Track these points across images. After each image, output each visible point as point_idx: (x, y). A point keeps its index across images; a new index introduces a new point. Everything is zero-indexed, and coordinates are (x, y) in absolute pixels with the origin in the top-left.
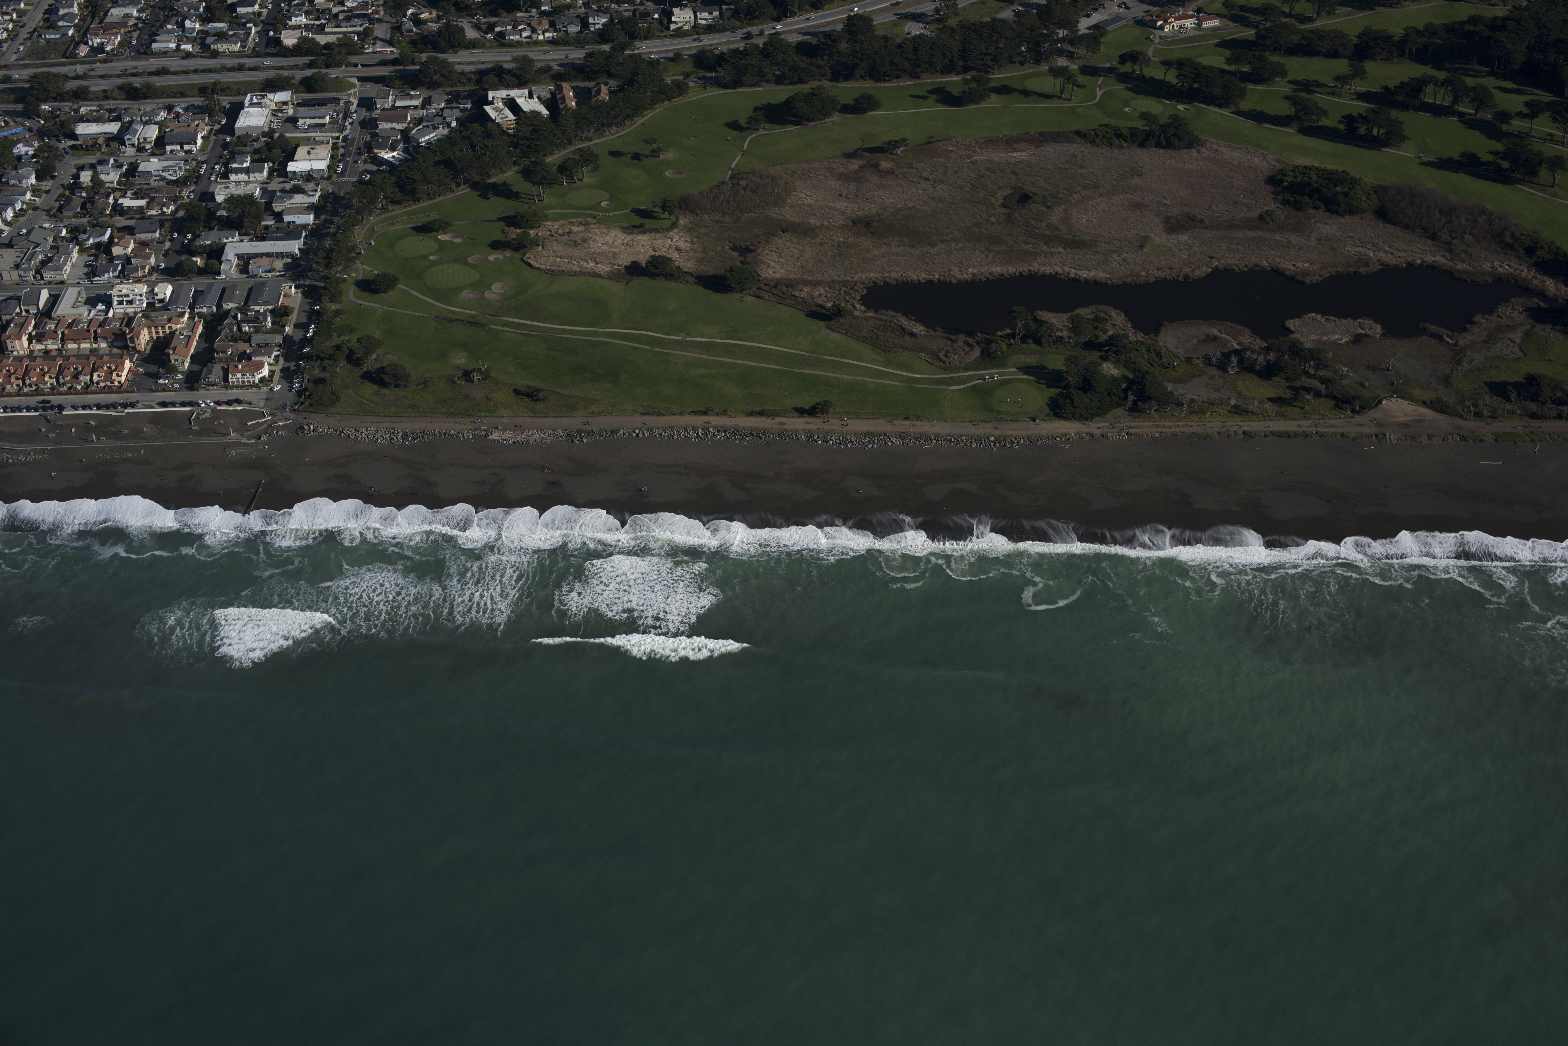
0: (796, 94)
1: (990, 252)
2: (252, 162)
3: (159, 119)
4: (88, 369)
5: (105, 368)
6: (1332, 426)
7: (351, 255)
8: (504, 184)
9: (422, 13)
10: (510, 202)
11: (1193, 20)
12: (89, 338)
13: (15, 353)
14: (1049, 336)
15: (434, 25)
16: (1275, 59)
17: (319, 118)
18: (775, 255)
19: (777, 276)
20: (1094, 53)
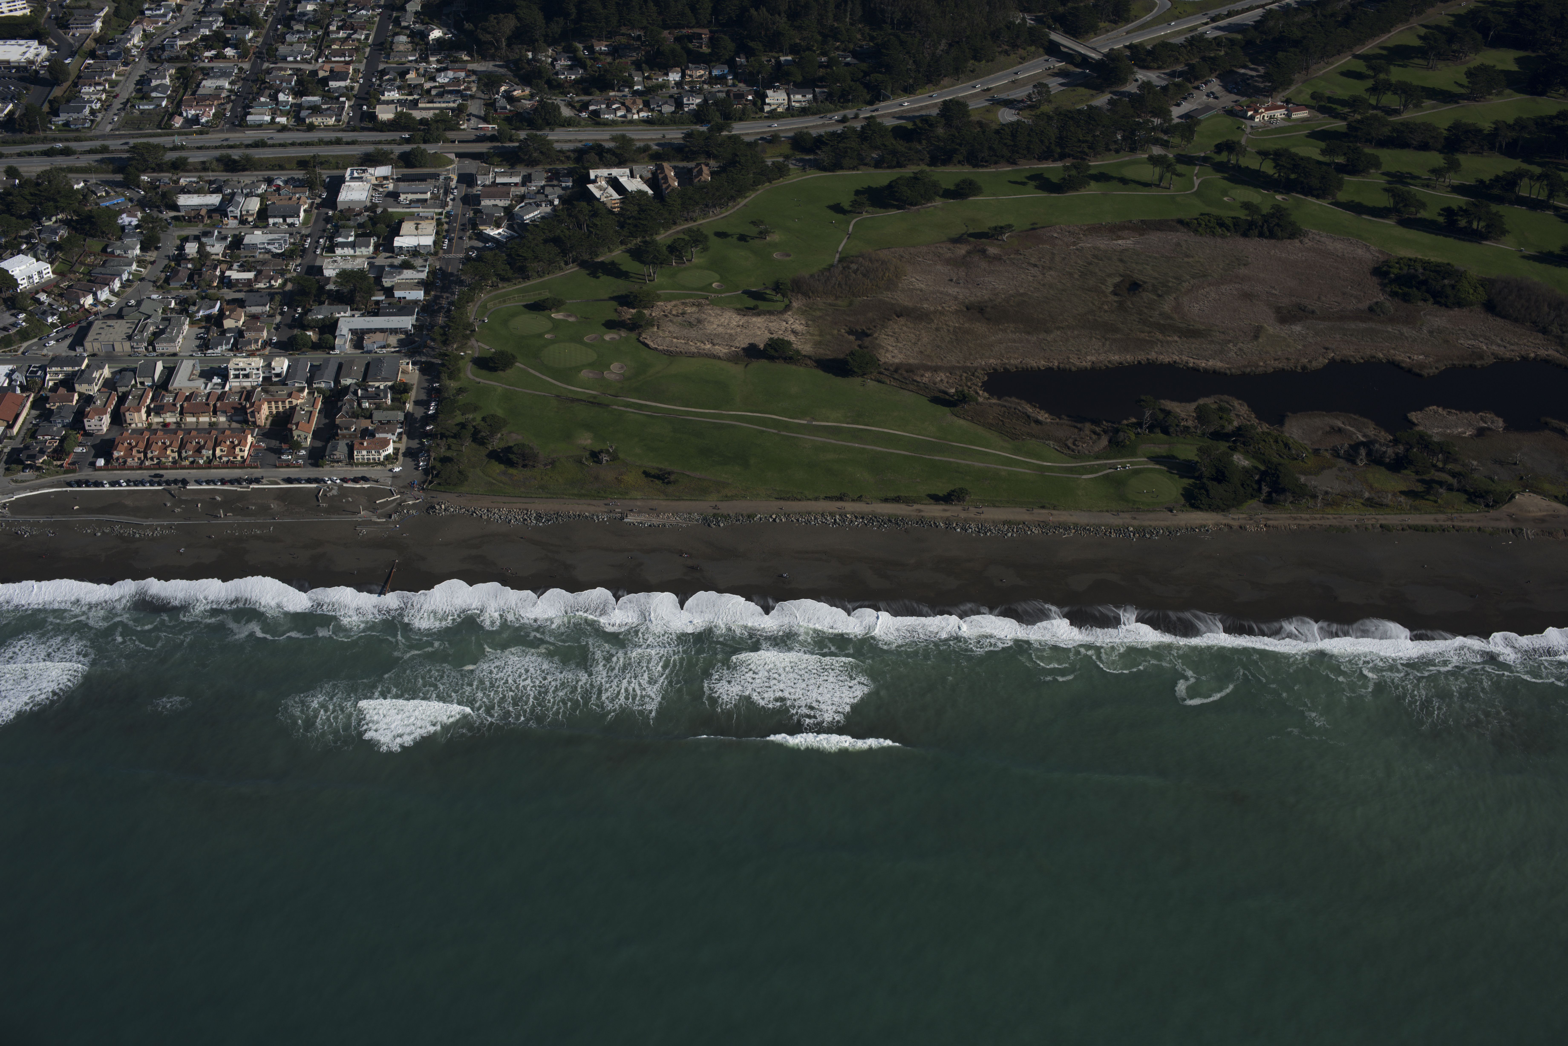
0: (898, 179)
1: (1106, 340)
2: (357, 236)
3: (260, 191)
4: (210, 444)
5: (228, 443)
6: (1468, 520)
7: (468, 332)
8: (613, 263)
9: (515, 90)
10: (620, 281)
11: (1283, 111)
12: (209, 412)
13: (133, 426)
14: (1177, 425)
15: (528, 102)
16: (1368, 150)
17: (421, 193)
18: (892, 339)
19: (897, 361)
20: (1189, 142)
